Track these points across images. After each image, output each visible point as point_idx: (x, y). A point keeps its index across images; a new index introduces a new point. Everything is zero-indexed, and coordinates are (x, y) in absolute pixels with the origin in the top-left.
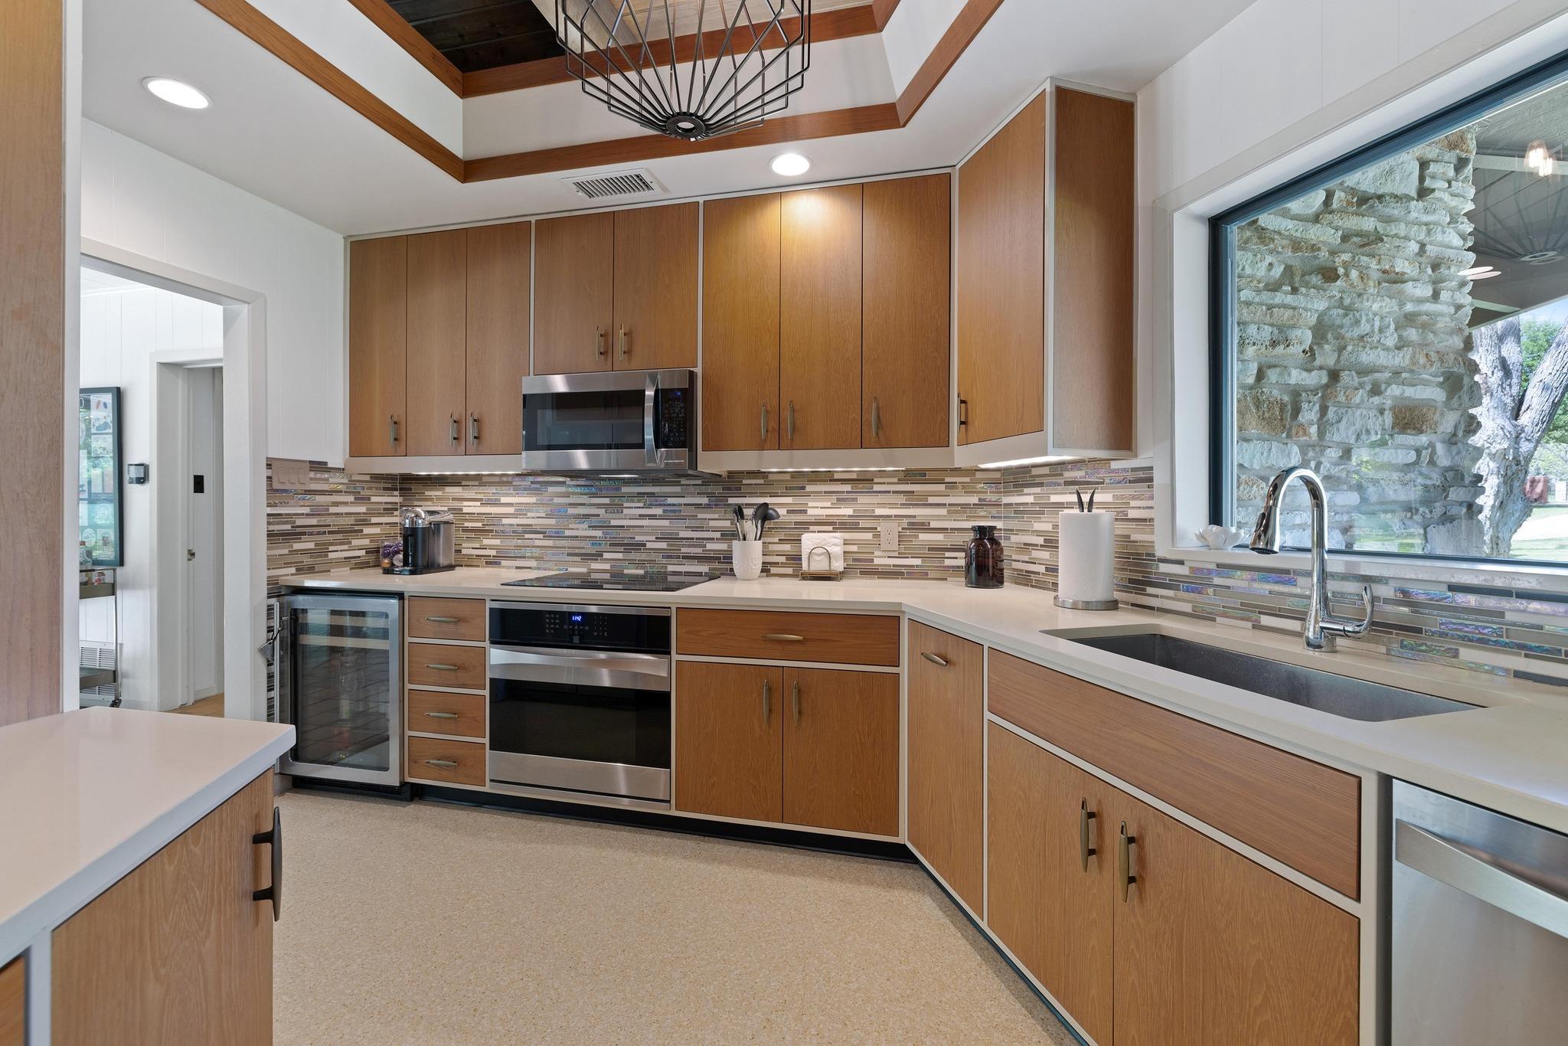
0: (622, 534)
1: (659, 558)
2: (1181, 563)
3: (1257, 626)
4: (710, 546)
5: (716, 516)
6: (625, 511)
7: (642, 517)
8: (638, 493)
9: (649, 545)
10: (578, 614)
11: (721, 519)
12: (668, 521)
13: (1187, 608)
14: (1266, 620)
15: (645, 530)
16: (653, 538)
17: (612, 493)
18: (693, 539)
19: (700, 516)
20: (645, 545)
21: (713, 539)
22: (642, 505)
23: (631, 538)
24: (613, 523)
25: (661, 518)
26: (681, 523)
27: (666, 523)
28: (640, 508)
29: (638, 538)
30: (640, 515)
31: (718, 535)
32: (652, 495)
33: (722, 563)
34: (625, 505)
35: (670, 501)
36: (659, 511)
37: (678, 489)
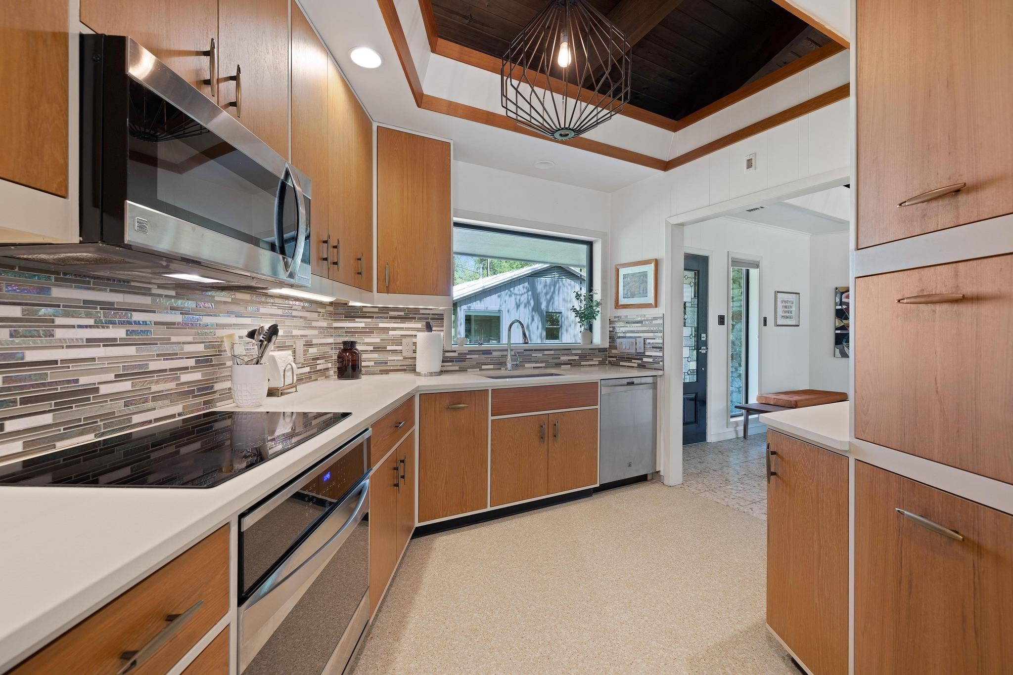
0: (52, 376)
1: (118, 406)
2: (455, 351)
3: (481, 370)
4: (185, 378)
5: (190, 339)
6: (59, 333)
7: (92, 342)
8: (85, 302)
9: (104, 390)
10: (325, 473)
11: (196, 343)
12: (134, 347)
13: (457, 368)
14: (484, 367)
15: (97, 365)
16: (111, 377)
17: (34, 297)
18: (165, 370)
19: (174, 339)
20: (97, 390)
21: (187, 368)
22: (91, 322)
23: (69, 382)
24: (31, 356)
25: (124, 343)
26: (147, 351)
27: (131, 350)
28: (86, 327)
29: (84, 380)
30: (88, 340)
31: (191, 362)
32: (107, 306)
33: (197, 396)
34: (59, 321)
35: (137, 316)
36: (119, 333)
37: (146, 300)
